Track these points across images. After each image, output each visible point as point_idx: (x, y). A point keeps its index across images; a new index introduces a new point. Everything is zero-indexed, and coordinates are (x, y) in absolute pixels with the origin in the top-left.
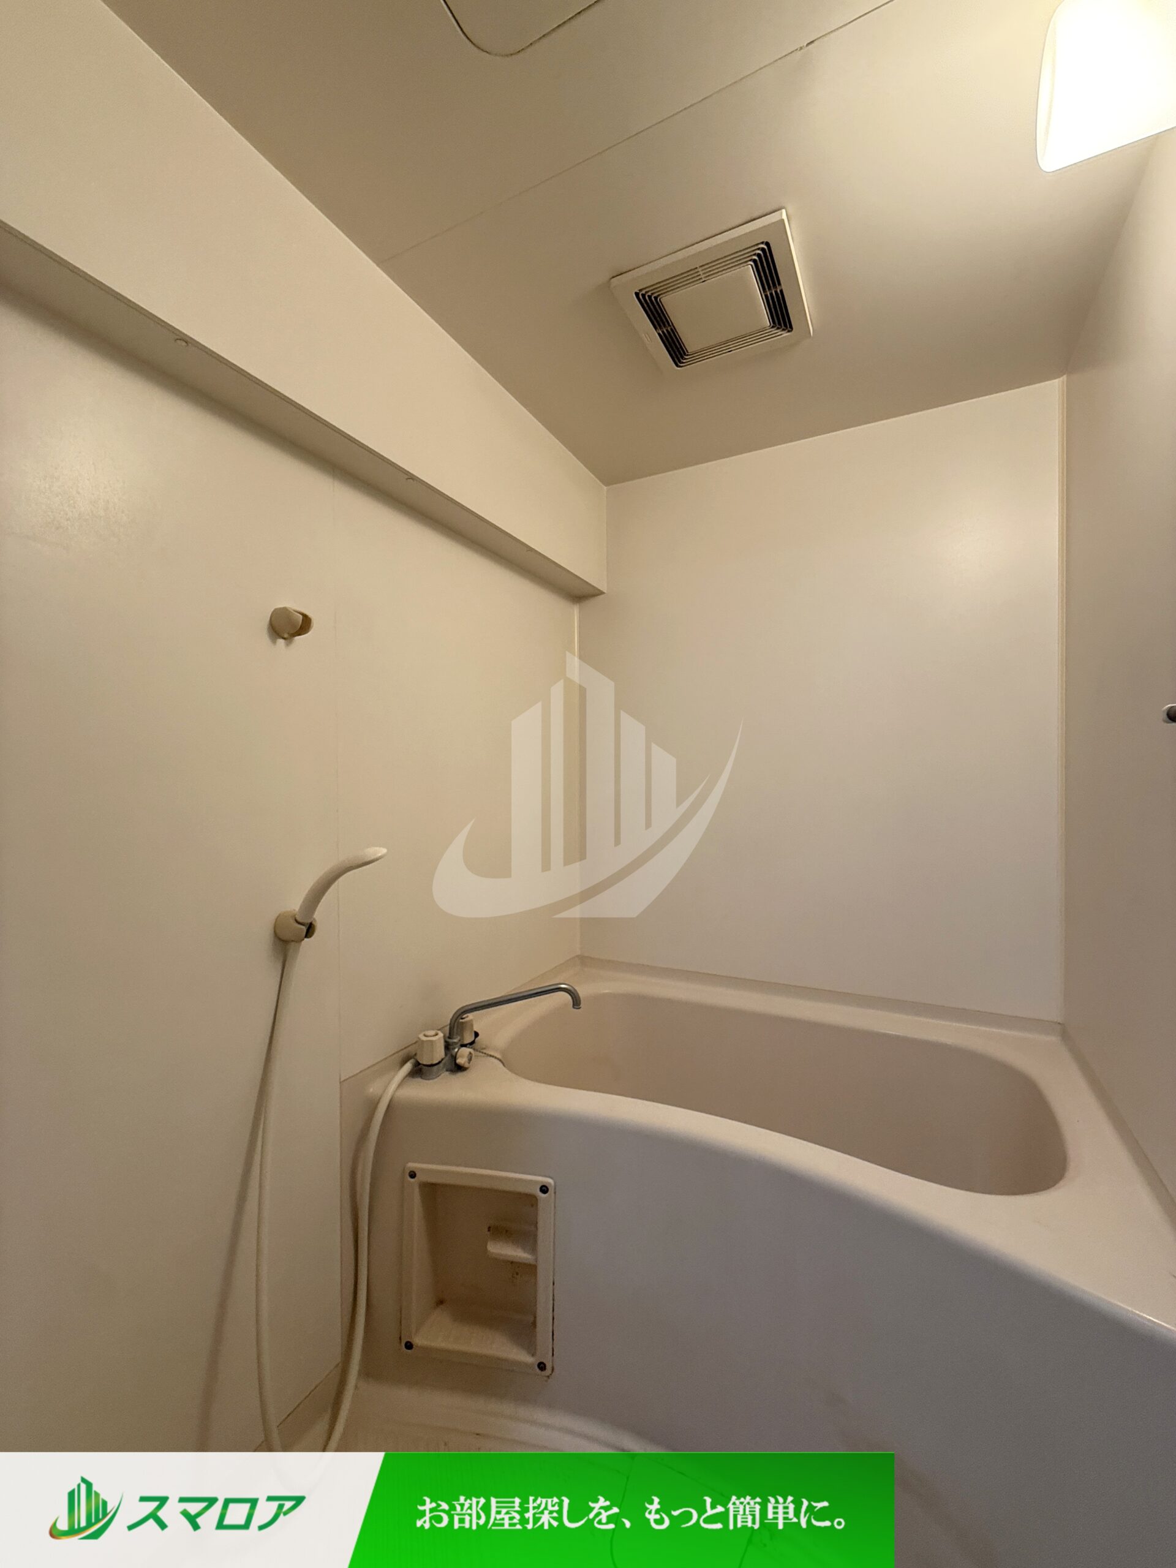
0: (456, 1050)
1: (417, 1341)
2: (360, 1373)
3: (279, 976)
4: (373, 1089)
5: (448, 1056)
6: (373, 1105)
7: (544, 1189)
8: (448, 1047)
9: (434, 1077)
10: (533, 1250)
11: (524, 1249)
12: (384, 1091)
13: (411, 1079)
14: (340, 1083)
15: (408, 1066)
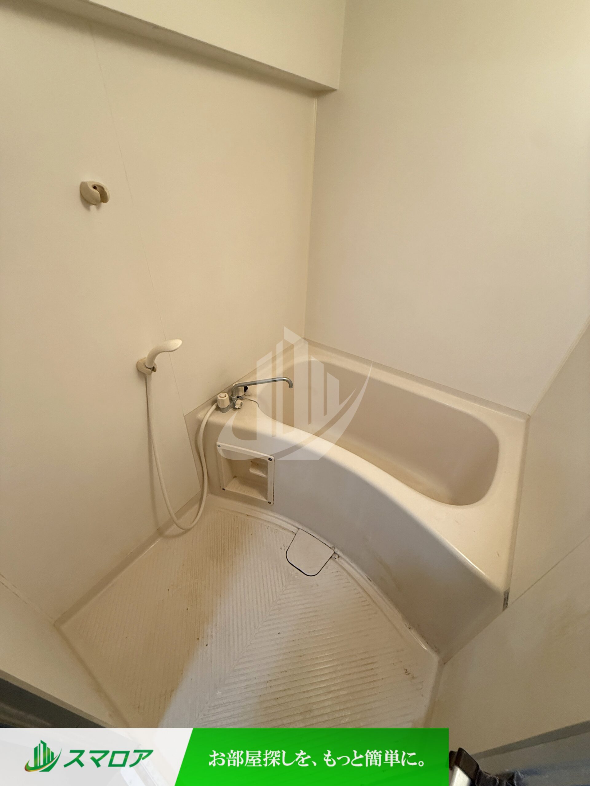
0: (235, 401)
1: (226, 489)
2: (208, 493)
3: (145, 387)
4: (200, 416)
5: (232, 403)
6: (200, 422)
7: (270, 459)
8: (231, 399)
9: (225, 411)
10: (266, 474)
11: (263, 472)
12: (204, 418)
13: (216, 411)
14: (184, 416)
15: (214, 407)
